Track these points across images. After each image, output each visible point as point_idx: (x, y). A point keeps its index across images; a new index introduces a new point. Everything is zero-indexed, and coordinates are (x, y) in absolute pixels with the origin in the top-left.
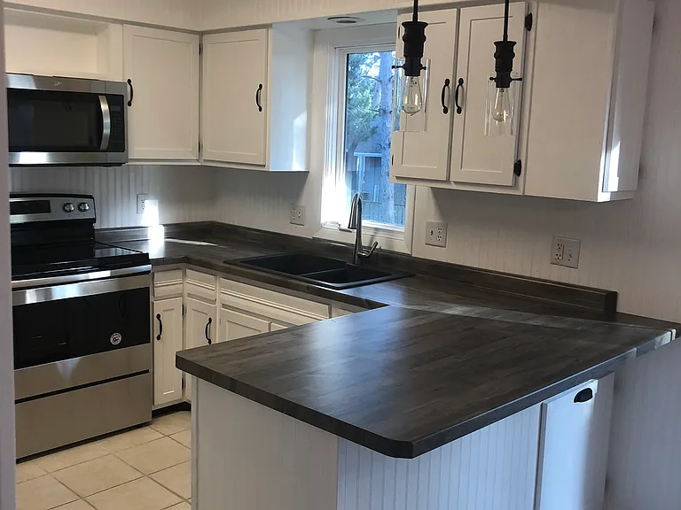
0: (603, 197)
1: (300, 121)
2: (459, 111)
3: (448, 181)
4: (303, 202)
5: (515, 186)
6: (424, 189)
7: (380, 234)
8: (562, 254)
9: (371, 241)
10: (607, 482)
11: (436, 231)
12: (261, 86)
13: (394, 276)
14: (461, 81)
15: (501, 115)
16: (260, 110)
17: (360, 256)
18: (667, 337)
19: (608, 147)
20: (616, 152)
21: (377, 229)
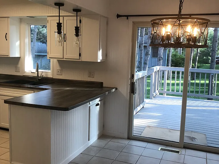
0: (99, 61)
1: (18, 43)
2: (65, 41)
3: (63, 58)
4: (19, 66)
5: (79, 59)
6: (55, 60)
7: (43, 73)
8: (91, 75)
9: (41, 75)
10: (103, 126)
11: (59, 71)
12: (6, 34)
13: (49, 83)
14: (65, 34)
15: (77, 43)
16: (7, 40)
17: (39, 79)
18: (114, 90)
19: (99, 50)
20: (101, 51)
21: (42, 72)
